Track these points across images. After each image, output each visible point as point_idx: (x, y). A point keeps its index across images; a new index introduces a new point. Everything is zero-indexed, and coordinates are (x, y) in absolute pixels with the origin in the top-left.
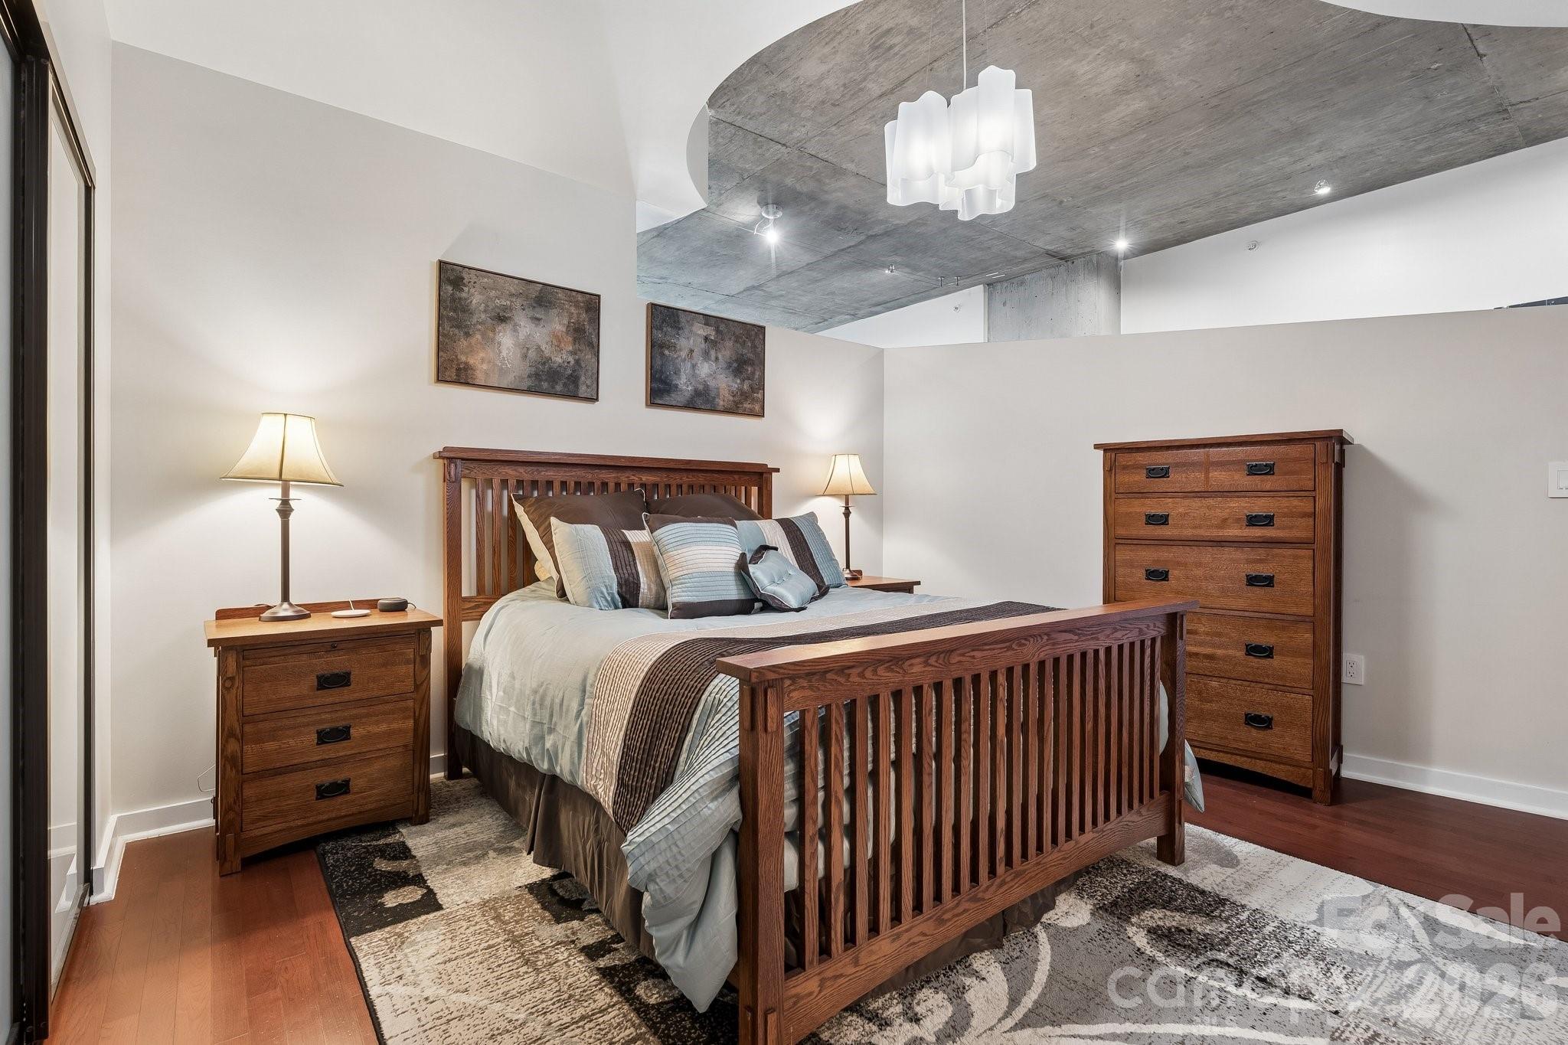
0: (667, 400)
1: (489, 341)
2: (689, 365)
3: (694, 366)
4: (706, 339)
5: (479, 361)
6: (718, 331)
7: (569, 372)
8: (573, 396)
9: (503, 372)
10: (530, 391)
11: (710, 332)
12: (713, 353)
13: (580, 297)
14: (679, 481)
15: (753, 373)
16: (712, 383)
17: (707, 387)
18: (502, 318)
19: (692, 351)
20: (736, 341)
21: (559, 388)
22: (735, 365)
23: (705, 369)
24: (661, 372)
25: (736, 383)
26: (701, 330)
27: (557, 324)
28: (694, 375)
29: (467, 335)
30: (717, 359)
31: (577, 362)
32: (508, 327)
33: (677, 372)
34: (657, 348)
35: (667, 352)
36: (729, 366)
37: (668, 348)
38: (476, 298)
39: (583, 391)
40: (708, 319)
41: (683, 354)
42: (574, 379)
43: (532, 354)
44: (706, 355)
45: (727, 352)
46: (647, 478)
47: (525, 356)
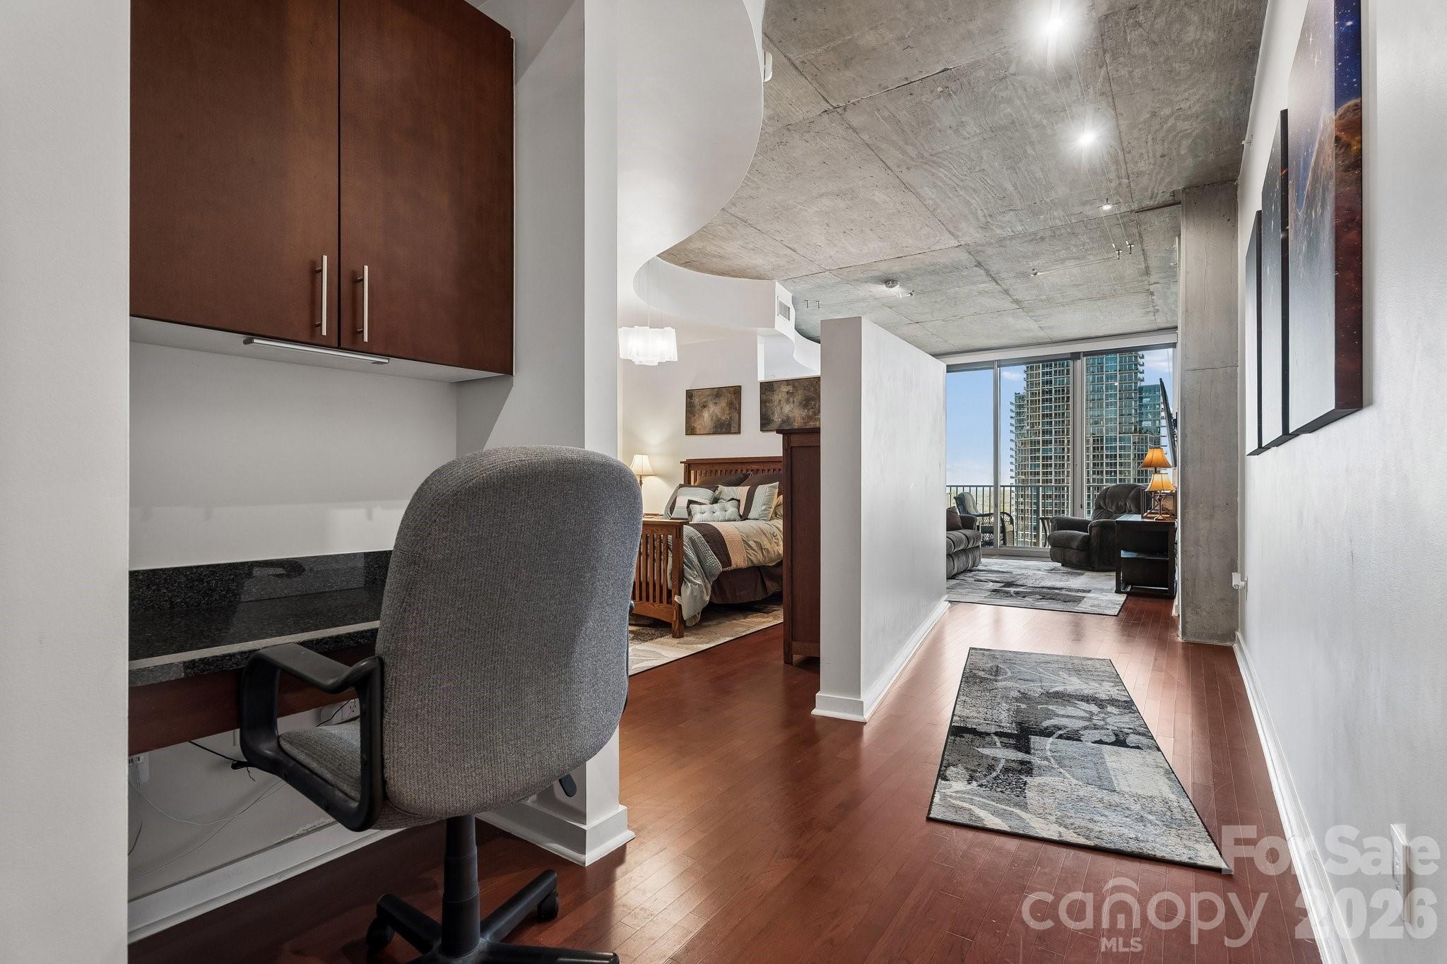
0: (769, 427)
1: (701, 416)
2: (779, 409)
3: (781, 408)
4: (787, 393)
5: (698, 425)
6: (794, 387)
7: (727, 422)
8: (729, 432)
9: (705, 428)
10: (714, 433)
11: (790, 388)
12: (791, 400)
13: (731, 389)
14: (769, 468)
15: (815, 405)
16: (791, 415)
17: (788, 418)
18: (704, 407)
19: (780, 401)
20: (805, 389)
21: (724, 430)
22: (804, 402)
23: (787, 409)
24: (765, 415)
25: (804, 413)
26: (785, 389)
27: (723, 403)
28: (782, 413)
29: (694, 415)
30: (794, 402)
31: (730, 418)
32: (706, 409)
33: (773, 413)
34: (764, 403)
35: (768, 404)
36: (801, 403)
37: (769, 402)
38: (696, 401)
39: (733, 430)
40: (788, 382)
41: (776, 404)
42: (729, 425)
43: (714, 418)
44: (788, 401)
45: (799, 397)
46: (754, 467)
47: (712, 420)
